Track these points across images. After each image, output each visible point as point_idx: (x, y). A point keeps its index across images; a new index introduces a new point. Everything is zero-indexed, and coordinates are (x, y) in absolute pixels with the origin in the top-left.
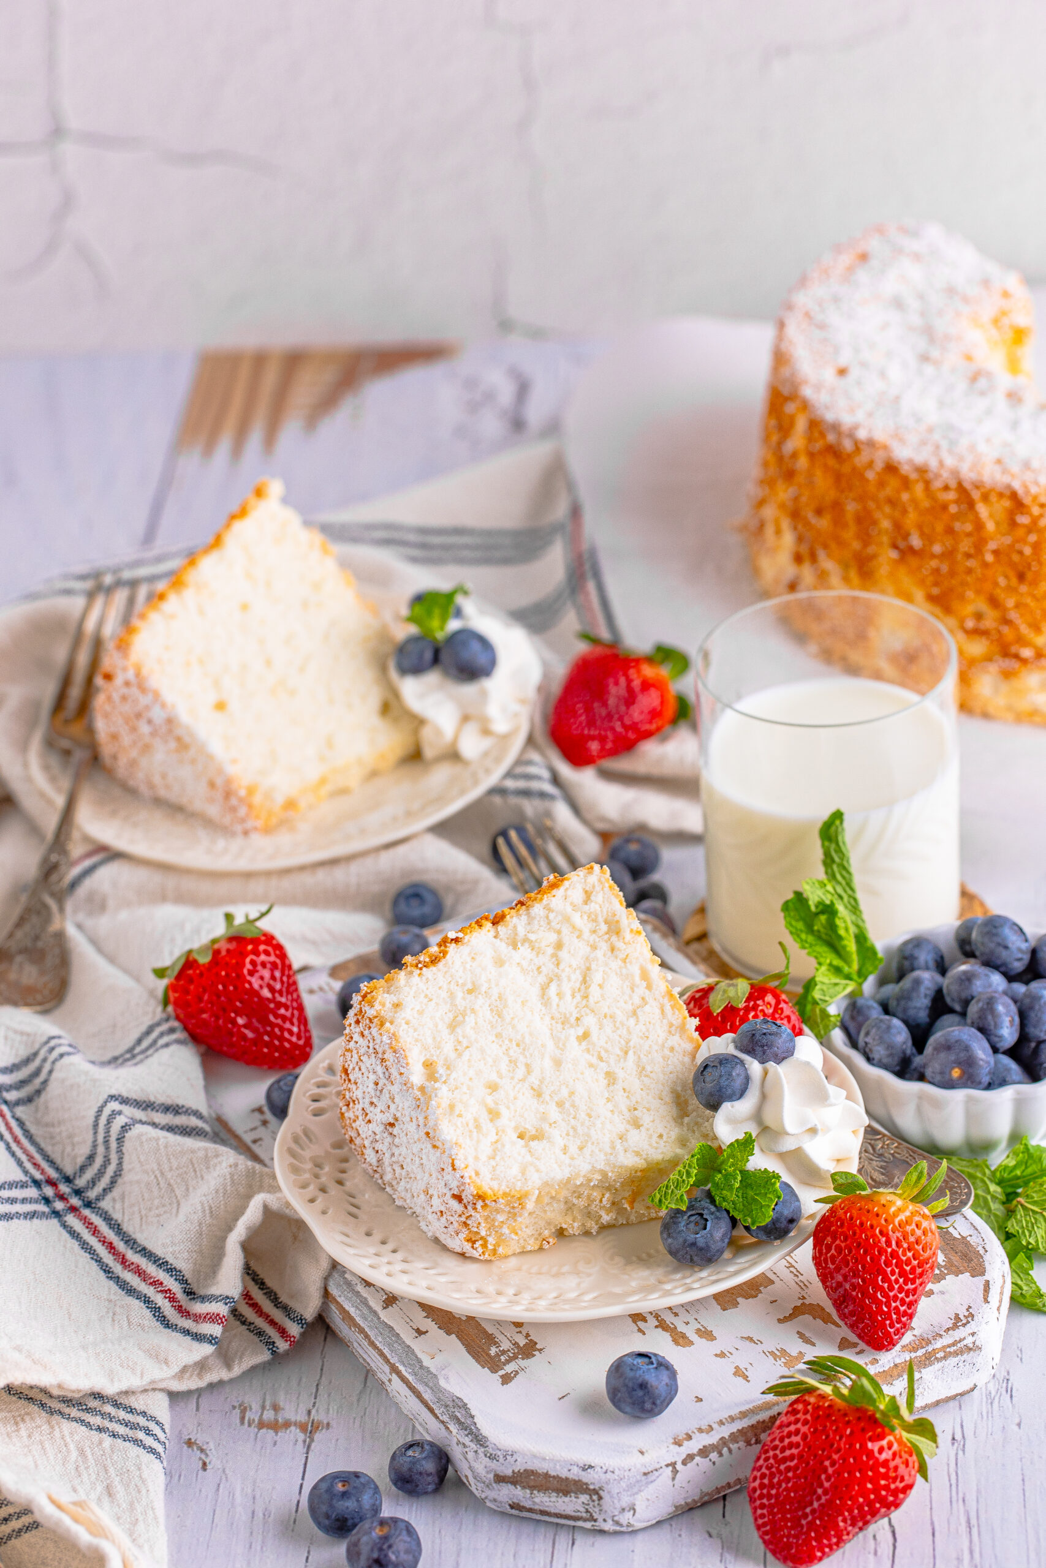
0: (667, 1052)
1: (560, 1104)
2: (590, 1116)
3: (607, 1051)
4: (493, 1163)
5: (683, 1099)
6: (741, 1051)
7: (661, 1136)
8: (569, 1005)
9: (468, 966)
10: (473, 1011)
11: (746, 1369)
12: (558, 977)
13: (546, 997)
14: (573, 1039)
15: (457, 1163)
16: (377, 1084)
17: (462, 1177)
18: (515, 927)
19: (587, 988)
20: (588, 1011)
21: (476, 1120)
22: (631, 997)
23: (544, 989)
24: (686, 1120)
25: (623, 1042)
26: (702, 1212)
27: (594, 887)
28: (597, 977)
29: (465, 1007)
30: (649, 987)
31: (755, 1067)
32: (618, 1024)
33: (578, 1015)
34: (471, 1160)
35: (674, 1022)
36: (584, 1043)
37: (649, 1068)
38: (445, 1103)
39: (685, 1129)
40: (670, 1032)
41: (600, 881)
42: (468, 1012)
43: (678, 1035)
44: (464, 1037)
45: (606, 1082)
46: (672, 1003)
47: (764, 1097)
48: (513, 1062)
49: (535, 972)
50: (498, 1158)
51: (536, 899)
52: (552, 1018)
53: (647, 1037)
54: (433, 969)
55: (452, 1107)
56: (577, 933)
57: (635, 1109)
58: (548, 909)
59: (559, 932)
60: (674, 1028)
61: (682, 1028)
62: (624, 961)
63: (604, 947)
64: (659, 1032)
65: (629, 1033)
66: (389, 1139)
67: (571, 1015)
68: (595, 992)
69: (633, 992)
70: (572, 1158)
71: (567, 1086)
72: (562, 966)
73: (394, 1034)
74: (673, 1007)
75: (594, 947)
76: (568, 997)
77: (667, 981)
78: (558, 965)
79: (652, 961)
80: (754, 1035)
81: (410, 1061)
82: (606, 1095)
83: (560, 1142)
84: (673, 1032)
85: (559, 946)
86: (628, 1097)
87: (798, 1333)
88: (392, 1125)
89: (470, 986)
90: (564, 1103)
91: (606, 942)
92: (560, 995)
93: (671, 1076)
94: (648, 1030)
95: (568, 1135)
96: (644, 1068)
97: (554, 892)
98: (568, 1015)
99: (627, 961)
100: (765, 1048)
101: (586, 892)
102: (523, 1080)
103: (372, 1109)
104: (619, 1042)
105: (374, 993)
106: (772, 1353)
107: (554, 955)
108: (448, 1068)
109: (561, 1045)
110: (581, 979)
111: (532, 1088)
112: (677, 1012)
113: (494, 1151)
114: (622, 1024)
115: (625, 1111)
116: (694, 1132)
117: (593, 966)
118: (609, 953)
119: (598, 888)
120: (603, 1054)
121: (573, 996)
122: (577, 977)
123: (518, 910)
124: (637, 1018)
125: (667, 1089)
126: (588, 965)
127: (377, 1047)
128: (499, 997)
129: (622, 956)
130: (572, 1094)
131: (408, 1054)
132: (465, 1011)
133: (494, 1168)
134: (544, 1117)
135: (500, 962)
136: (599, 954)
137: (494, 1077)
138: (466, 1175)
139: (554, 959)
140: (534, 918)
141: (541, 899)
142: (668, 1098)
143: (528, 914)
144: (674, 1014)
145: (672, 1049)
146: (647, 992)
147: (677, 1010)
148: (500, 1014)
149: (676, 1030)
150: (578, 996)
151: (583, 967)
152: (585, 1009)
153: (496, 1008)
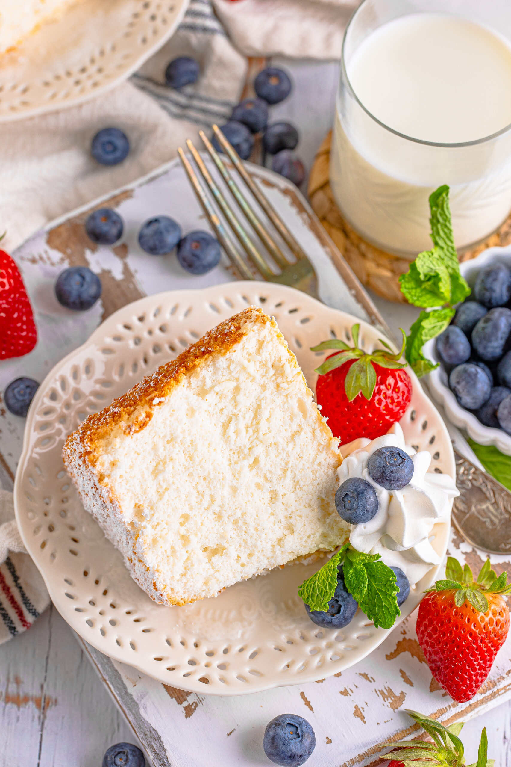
0: (316, 467)
1: (235, 523)
2: (256, 529)
3: (271, 472)
4: (185, 580)
5: (326, 502)
6: (373, 479)
7: (309, 536)
8: (244, 440)
9: (168, 422)
10: (171, 459)
11: (363, 709)
12: (236, 416)
13: (226, 437)
14: (246, 469)
15: (158, 585)
17: (162, 595)
18: (204, 378)
19: (258, 423)
20: (258, 443)
21: (172, 548)
22: (290, 426)
23: (226, 426)
24: (328, 521)
25: (283, 464)
26: (337, 599)
27: (265, 337)
28: (265, 414)
29: (165, 456)
30: (305, 416)
31: (383, 494)
32: (280, 450)
33: (250, 446)
34: (168, 582)
35: (322, 443)
36: (254, 470)
37: (302, 483)
38: (149, 540)
39: (326, 527)
40: (318, 449)
41: (270, 332)
42: (168, 460)
43: (324, 452)
44: (164, 481)
45: (269, 499)
46: (321, 428)
47: (388, 517)
48: (201, 494)
49: (219, 414)
50: (188, 576)
51: (220, 352)
52: (231, 451)
53: (302, 457)
55: (155, 541)
56: (251, 379)
57: (291, 517)
58: (231, 361)
59: (237, 379)
60: (322, 447)
61: (328, 446)
62: (286, 397)
63: (271, 386)
64: (311, 451)
65: (288, 455)
67: (245, 446)
68: (263, 426)
69: (292, 421)
70: (243, 565)
71: (241, 509)
72: (238, 408)
73: (111, 489)
74: (321, 431)
75: (264, 387)
76: (243, 433)
77: (318, 410)
78: (236, 406)
79: (308, 394)
80: (384, 472)
81: (123, 509)
82: (270, 510)
83: (234, 554)
84: (321, 450)
85: (237, 389)
86: (285, 509)
87: (401, 671)
89: (169, 438)
90: (238, 522)
91: (273, 381)
92: (237, 432)
93: (318, 487)
94: (302, 452)
95: (240, 546)
96: (298, 482)
97: (235, 347)
98: (243, 447)
99: (289, 396)
100: (392, 482)
101: (259, 341)
102: (208, 508)
104: (281, 464)
106: (382, 692)
107: (234, 398)
108: (152, 508)
109: (237, 475)
110: (253, 415)
111: (215, 514)
112: (325, 434)
113: (185, 568)
114: (283, 450)
115: (283, 520)
116: (332, 528)
117: (263, 405)
118: (275, 392)
119: (268, 339)
120: (269, 476)
121: (247, 431)
122: (251, 414)
123: (205, 360)
124: (295, 442)
125: (315, 498)
126: (258, 403)
128: (191, 443)
129: (285, 393)
130: (244, 514)
131: (122, 504)
132: (165, 458)
133: (185, 584)
134: (222, 537)
135: (191, 412)
136: (267, 393)
137: (186, 510)
138: (165, 594)
139: (233, 402)
140: (218, 369)
141: (224, 354)
142: (315, 506)
144: (322, 436)
145: (320, 464)
146: (303, 420)
147: (325, 433)
148: (191, 458)
149: (323, 448)
150: (251, 430)
151: (255, 406)
152: (256, 441)
153: (188, 453)
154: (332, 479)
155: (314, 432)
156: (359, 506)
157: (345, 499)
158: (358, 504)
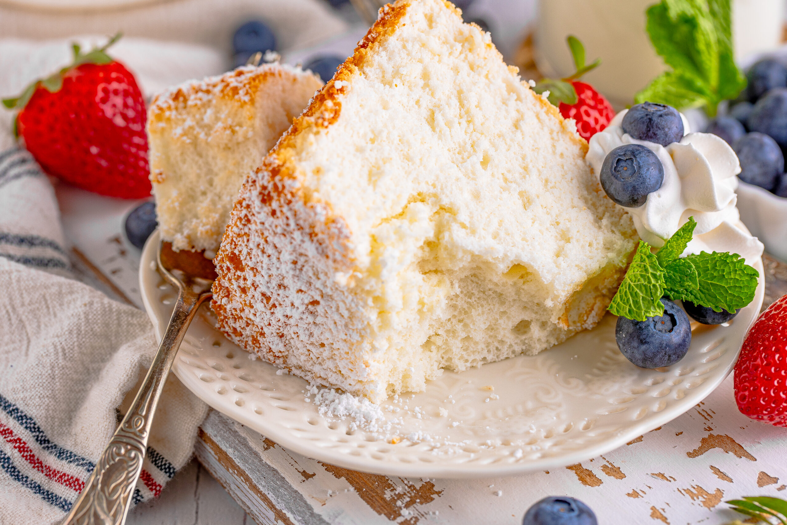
0: (559, 159)
1: (495, 236)
3: (508, 171)
6: (641, 138)
7: (590, 245)
8: (460, 134)
12: (438, 106)
13: (437, 130)
14: (479, 166)
16: (295, 263)
18: (381, 67)
19: (468, 112)
20: (478, 135)
22: (507, 112)
25: (520, 159)
27: (432, 9)
28: (472, 101)
29: (376, 159)
30: (519, 98)
31: (662, 153)
32: (508, 142)
33: (471, 142)
35: (554, 128)
36: (489, 169)
37: (551, 179)
39: (606, 231)
40: (553, 138)
41: (435, 2)
42: (381, 162)
43: (561, 139)
45: (520, 202)
46: (545, 109)
49: (416, 107)
51: (385, 33)
52: (449, 150)
53: (538, 149)
54: (336, 125)
56: (437, 58)
57: (558, 223)
58: (403, 39)
59: (420, 61)
60: (555, 134)
61: (561, 132)
62: (487, 76)
63: (464, 67)
64: (545, 141)
65: (521, 147)
66: (310, 319)
67: (465, 143)
68: (476, 113)
69: (507, 105)
73: (326, 204)
74: (547, 113)
75: (456, 69)
76: (456, 125)
77: (531, 88)
78: (433, 95)
79: (511, 72)
80: (650, 120)
84: (556, 138)
85: (426, 76)
86: (548, 213)
88: (315, 303)
89: (371, 135)
91: (464, 61)
92: (449, 124)
94: (535, 141)
96: (547, 180)
97: (402, 20)
99: (490, 76)
100: (664, 129)
101: (426, 16)
103: (281, 292)
104: (516, 160)
105: (288, 165)
107: (426, 85)
109: (471, 175)
110: (458, 104)
114: (512, 141)
115: (551, 228)
118: (472, 73)
119: (436, 9)
120: (509, 176)
121: (460, 123)
122: (455, 102)
123: (371, 48)
124: (522, 131)
126: (458, 88)
127: (301, 222)
128: (400, 140)
129: (484, 72)
130: (501, 223)
135: (385, 104)
136: (463, 76)
139: (427, 89)
140: (392, 52)
141: (393, 31)
143: (385, 49)
144: (550, 120)
145: (562, 155)
146: (518, 102)
147: (552, 114)
148: (408, 158)
149: (558, 135)
150: (464, 121)
151: (455, 92)
152: (474, 133)
153: (402, 152)
154: (586, 171)
155: (538, 117)
156: (641, 164)
157: (618, 169)
158: (639, 163)
